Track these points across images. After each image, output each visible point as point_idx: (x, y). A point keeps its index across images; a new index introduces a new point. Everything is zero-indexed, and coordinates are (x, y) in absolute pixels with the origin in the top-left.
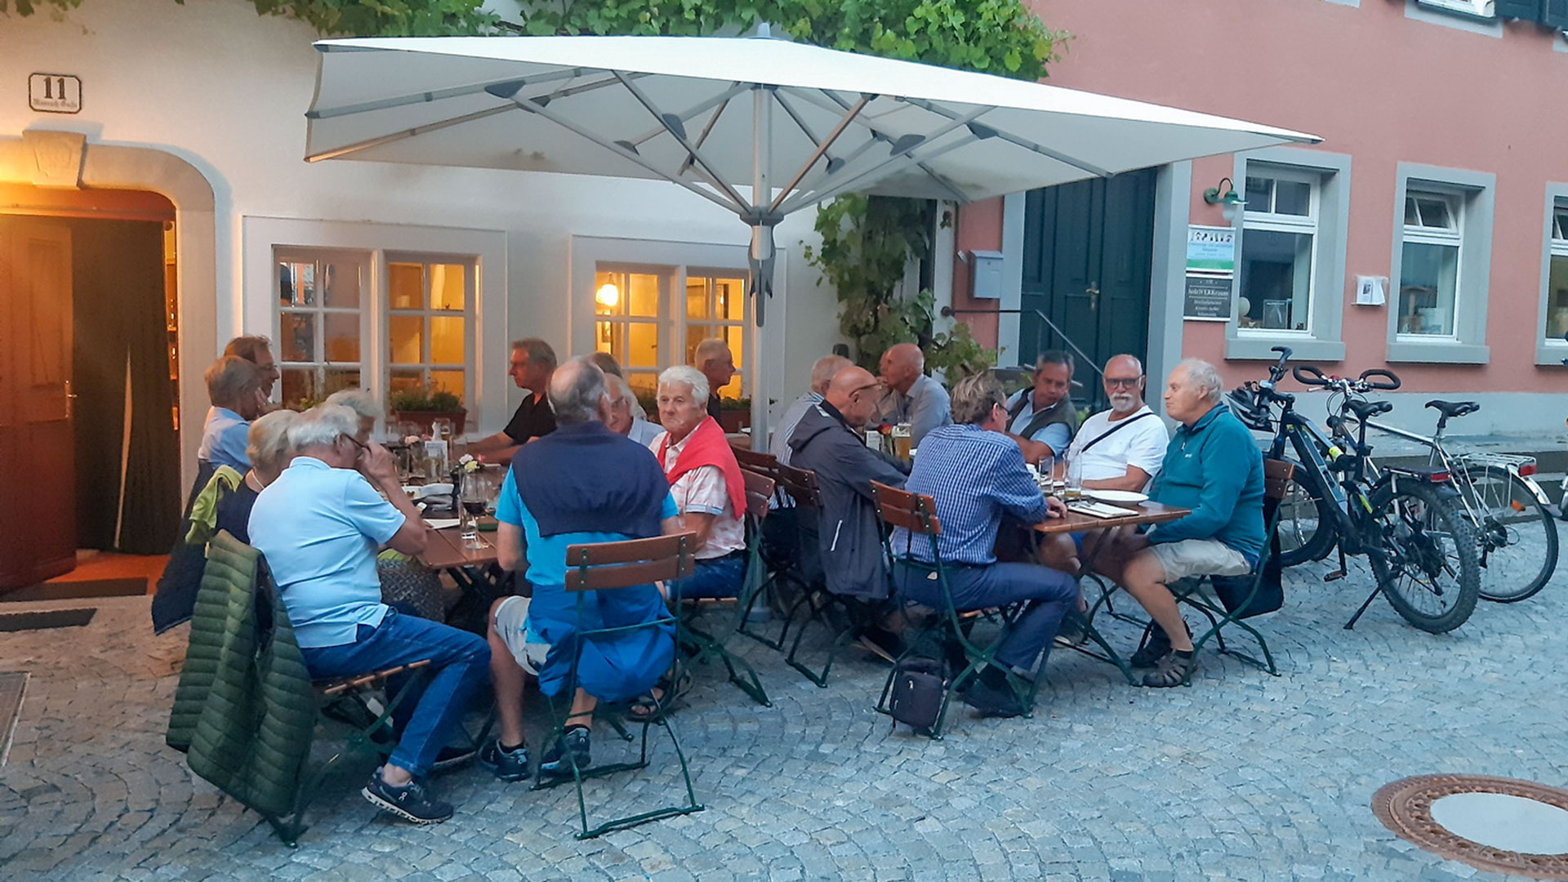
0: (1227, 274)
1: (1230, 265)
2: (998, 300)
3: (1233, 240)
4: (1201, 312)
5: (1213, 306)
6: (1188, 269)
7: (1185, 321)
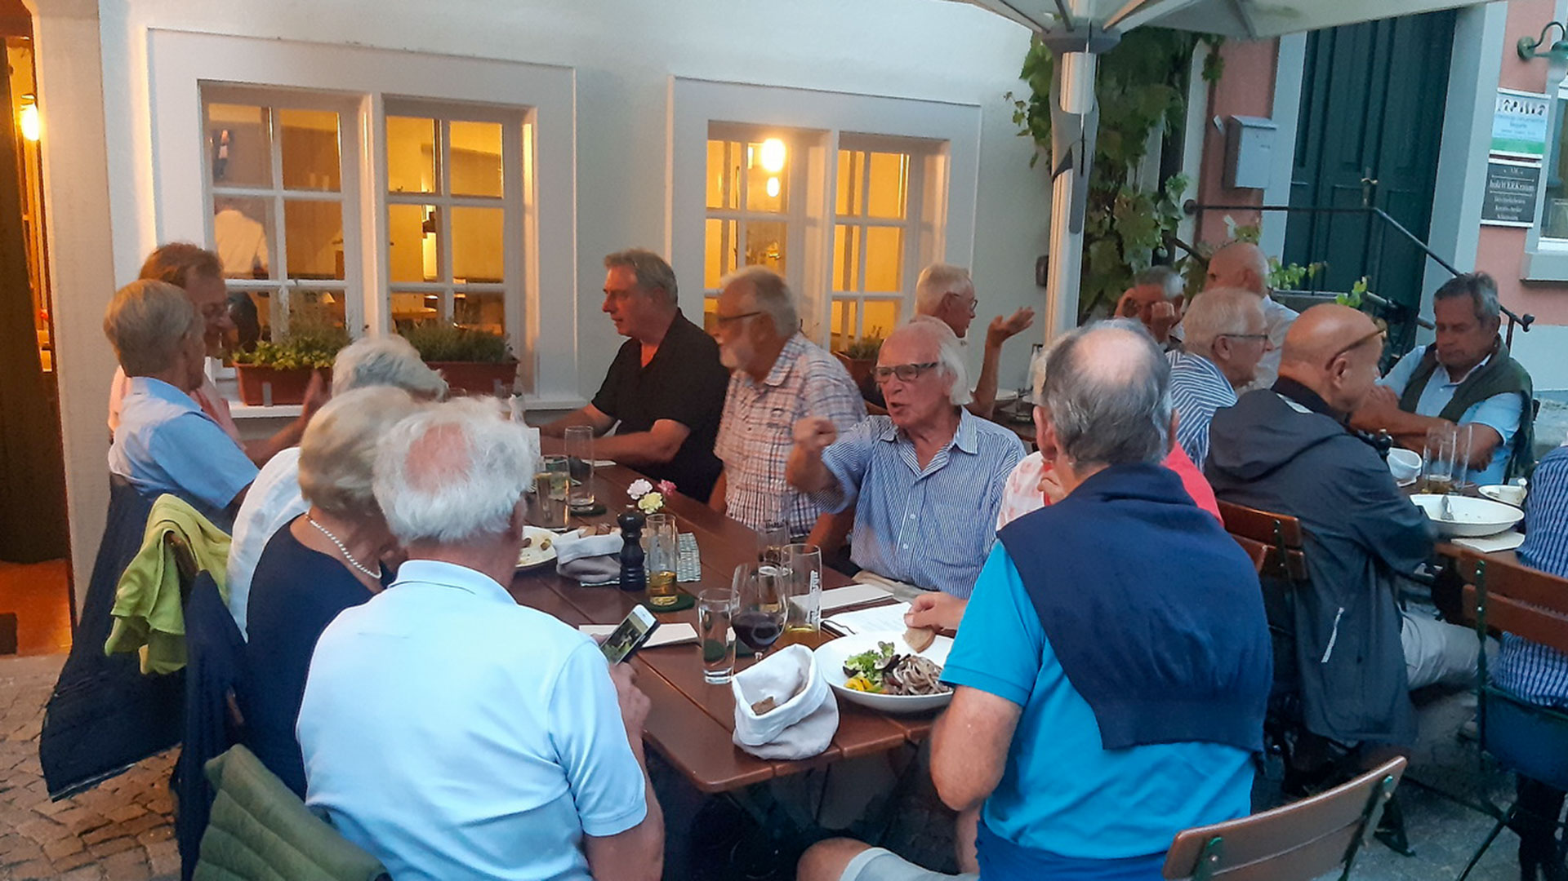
0: (1534, 160)
1: (1538, 148)
2: (1261, 191)
3: (1546, 112)
4: (1500, 213)
5: (1514, 206)
6: (1492, 152)
7: (1481, 225)
